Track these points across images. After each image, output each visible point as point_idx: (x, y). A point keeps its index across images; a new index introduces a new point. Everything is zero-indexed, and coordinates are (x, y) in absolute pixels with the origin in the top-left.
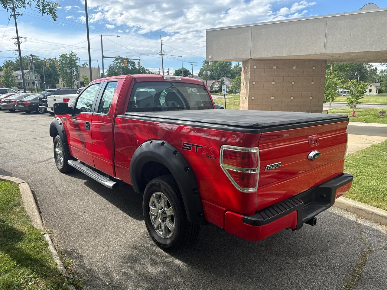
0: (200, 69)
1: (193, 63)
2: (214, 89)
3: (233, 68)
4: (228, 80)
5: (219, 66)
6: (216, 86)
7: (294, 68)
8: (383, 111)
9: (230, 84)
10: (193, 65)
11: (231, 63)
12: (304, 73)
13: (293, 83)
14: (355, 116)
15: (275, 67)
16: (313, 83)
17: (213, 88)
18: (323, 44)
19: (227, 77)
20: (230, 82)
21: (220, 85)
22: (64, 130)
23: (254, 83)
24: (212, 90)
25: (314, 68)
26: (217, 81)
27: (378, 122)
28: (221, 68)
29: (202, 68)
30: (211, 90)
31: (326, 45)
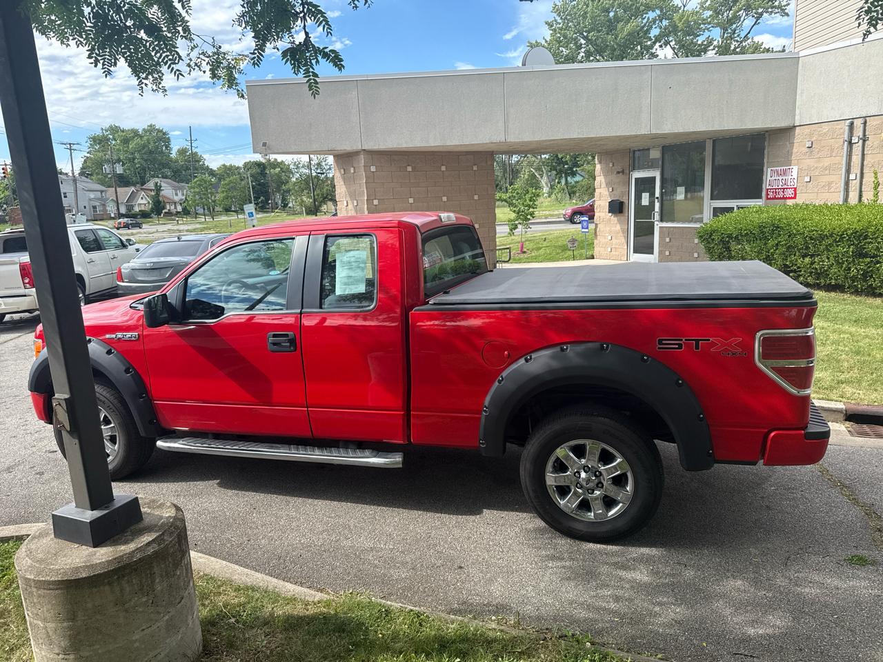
0: (83, 160)
1: (70, 144)
2: (137, 209)
3: (174, 154)
4: (168, 183)
5: (139, 151)
6: (140, 201)
7: (443, 168)
8: (573, 239)
9: (177, 195)
10: (71, 150)
11: (170, 144)
12: (459, 178)
13: (445, 199)
14: (524, 252)
15: (409, 169)
16: (476, 197)
17: (132, 206)
18: (501, 124)
19: (165, 177)
20: (176, 189)
21: (152, 197)
22: (128, 366)
23: (376, 202)
24: (133, 212)
25: (475, 168)
26: (142, 189)
27: (567, 259)
28: (145, 157)
29: (88, 155)
30: (130, 211)
31: (508, 126)
